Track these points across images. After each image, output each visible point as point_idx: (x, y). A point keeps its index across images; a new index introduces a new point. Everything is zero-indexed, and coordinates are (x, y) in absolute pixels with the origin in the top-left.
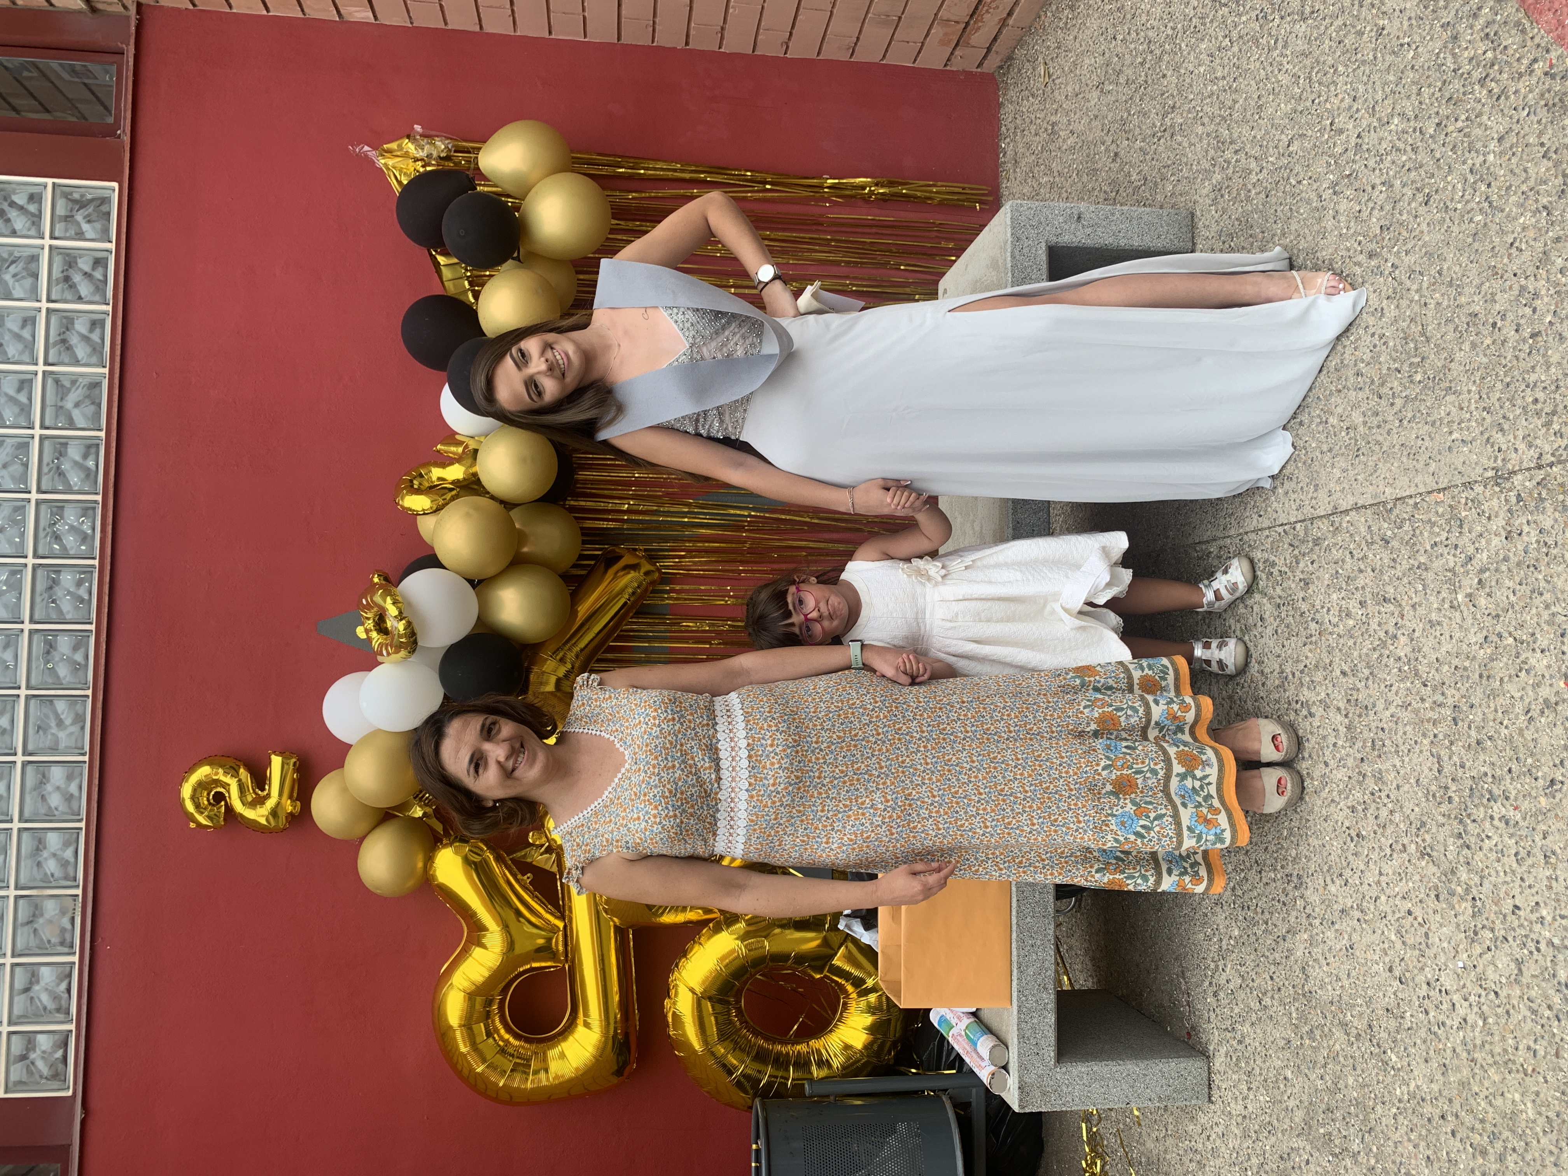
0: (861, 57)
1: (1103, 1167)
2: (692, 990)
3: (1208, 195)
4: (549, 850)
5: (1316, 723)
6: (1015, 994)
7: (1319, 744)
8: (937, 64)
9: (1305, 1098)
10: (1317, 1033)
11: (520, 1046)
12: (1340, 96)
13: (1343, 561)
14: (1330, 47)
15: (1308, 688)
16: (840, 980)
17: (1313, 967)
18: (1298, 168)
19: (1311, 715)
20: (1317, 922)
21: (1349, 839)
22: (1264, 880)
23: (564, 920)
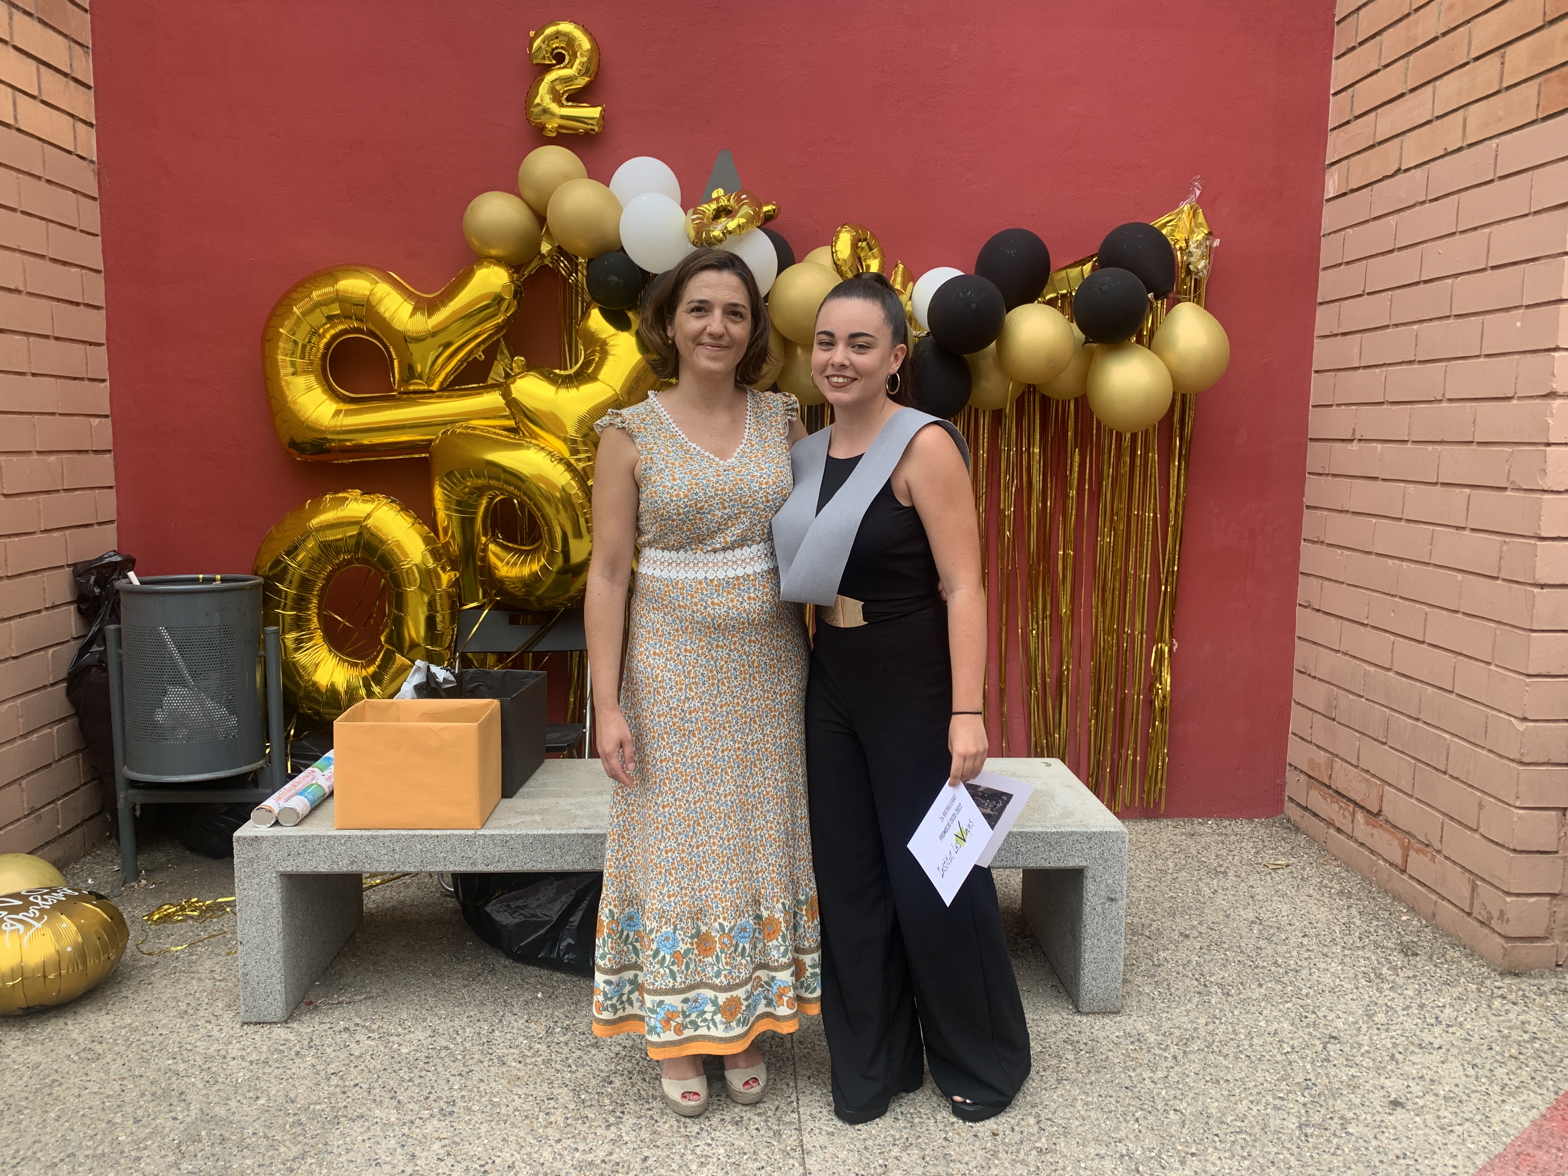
0: (1298, 681)
1: (192, 917)
2: (368, 516)
3: (1135, 1028)
4: (507, 376)
5: (599, 1131)
6: (347, 833)
7: (579, 1134)
8: (1292, 756)
9: (237, 1117)
10: (298, 1130)
11: (318, 349)
12: (1218, 1162)
13: (756, 1160)
14: (1269, 1153)
15: (635, 1124)
16: (379, 660)
17: (362, 1126)
18: (1151, 1118)
19: (608, 1127)
20: (406, 1130)
21: (483, 1163)
22: (452, 1079)
23: (440, 391)
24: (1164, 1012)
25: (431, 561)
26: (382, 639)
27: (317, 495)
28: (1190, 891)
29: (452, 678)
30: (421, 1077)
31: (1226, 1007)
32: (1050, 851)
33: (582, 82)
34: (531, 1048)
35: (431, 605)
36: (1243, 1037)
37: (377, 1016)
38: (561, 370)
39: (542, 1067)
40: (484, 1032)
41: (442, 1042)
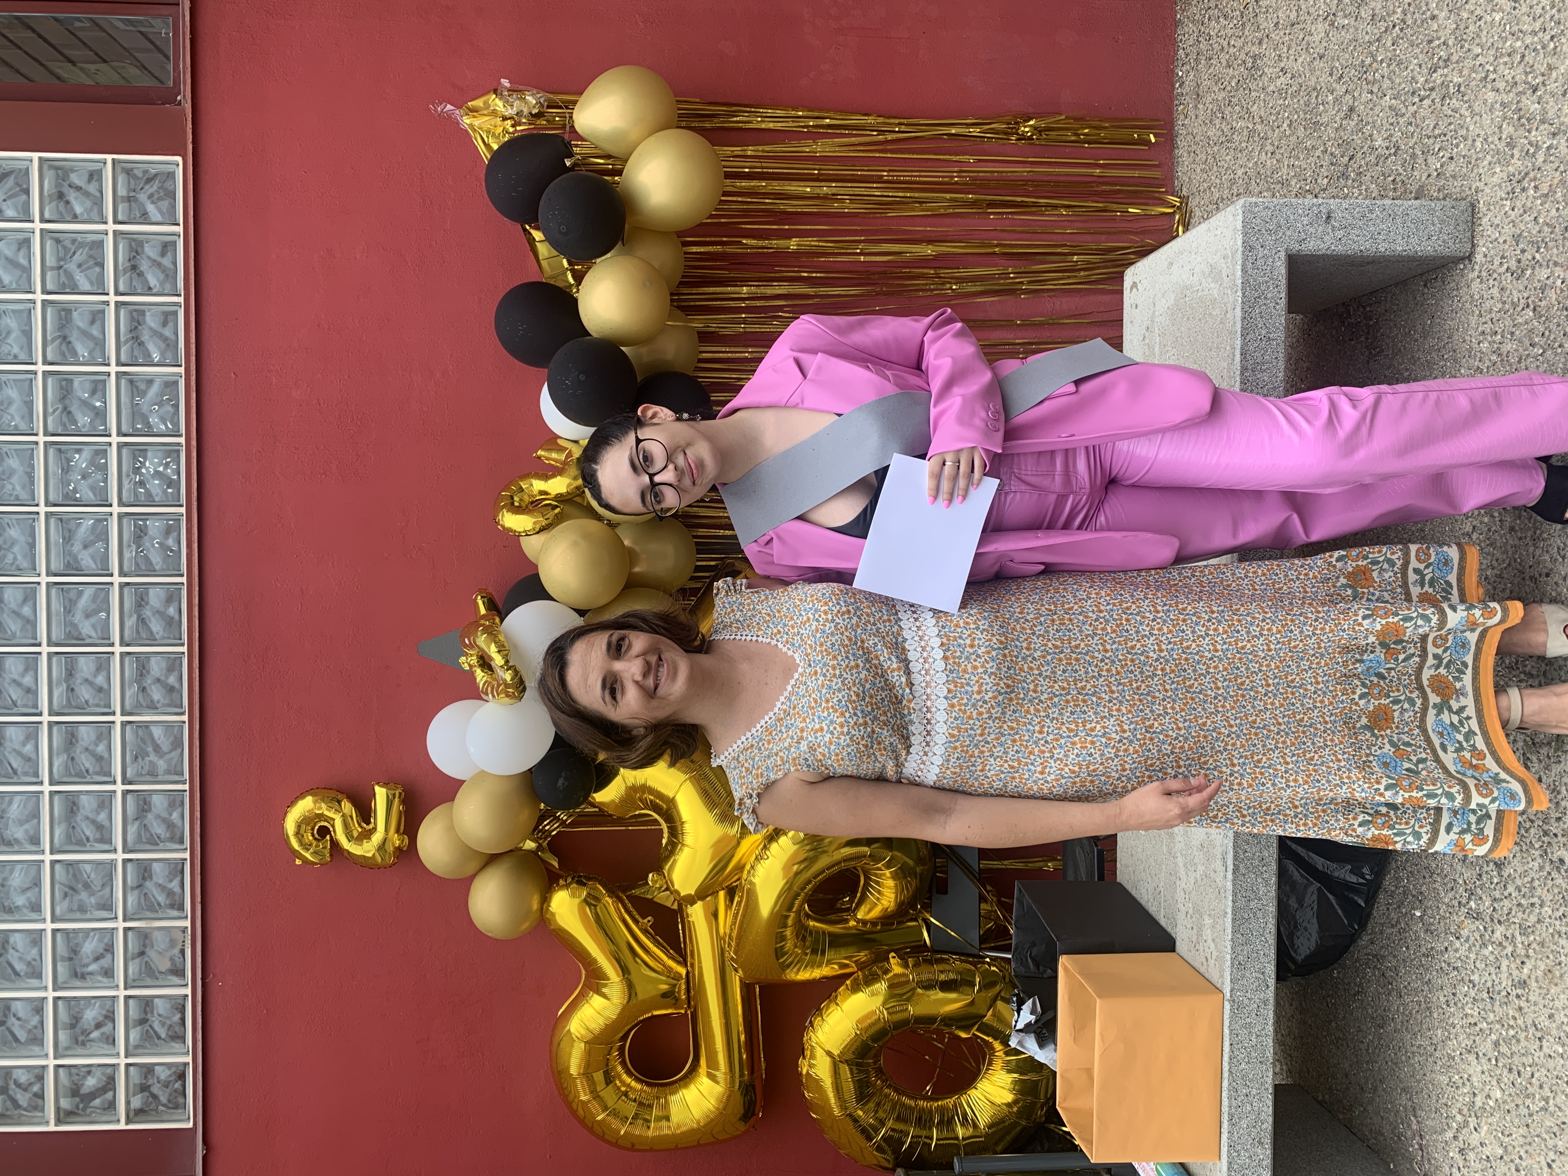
2: (829, 1053)
3: (1499, 185)
4: (669, 891)
6: (1224, 1149)
11: (642, 1090)
16: (987, 1039)
23: (686, 966)
24: (1473, 145)
25: (877, 986)
26: (964, 1035)
27: (805, 1106)
28: (1281, 102)
29: (1031, 1001)
30: (1541, 1087)
31: (1469, 63)
32: (1265, 298)
33: (347, 807)
34: (1500, 944)
35: (928, 986)
36: (1519, 44)
37: (1443, 1111)
38: (662, 837)
39: (1532, 938)
40: (1472, 993)
41: (1486, 1046)
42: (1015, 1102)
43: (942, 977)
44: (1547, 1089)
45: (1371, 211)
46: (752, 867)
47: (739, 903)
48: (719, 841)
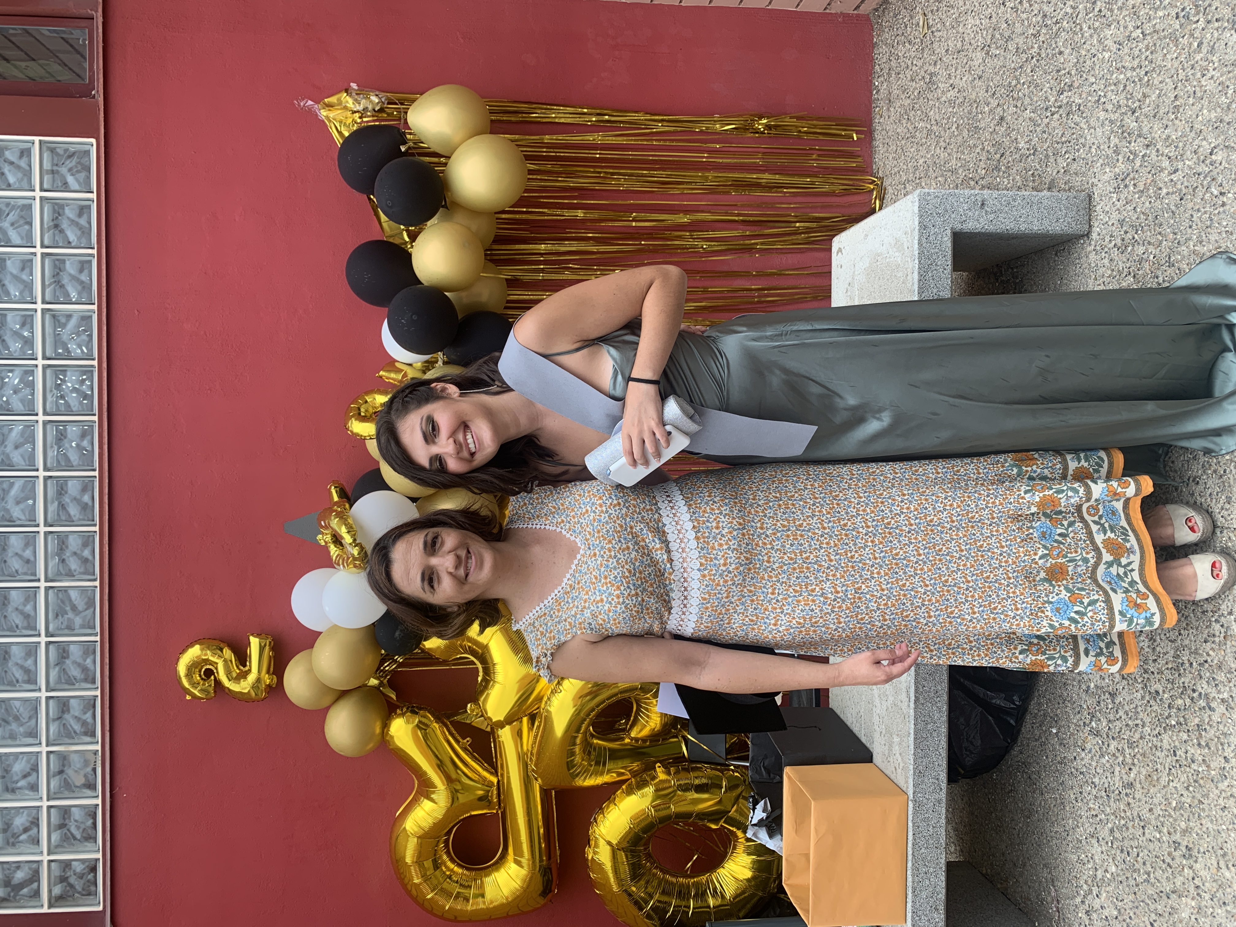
2: (609, 843)
3: (1109, 182)
4: (483, 717)
8: (817, 7)
11: (463, 874)
16: (732, 829)
23: (497, 776)
24: (1089, 151)
26: (714, 827)
29: (762, 802)
32: (937, 265)
33: (229, 654)
34: (1114, 755)
35: (686, 788)
36: (1122, 76)
37: (1073, 882)
38: (478, 676)
39: (1136, 750)
40: (1094, 792)
41: (1104, 833)
42: (754, 878)
43: (697, 782)
44: (1148, 866)
45: (1014, 200)
46: (549, 699)
47: (539, 727)
48: (523, 678)
